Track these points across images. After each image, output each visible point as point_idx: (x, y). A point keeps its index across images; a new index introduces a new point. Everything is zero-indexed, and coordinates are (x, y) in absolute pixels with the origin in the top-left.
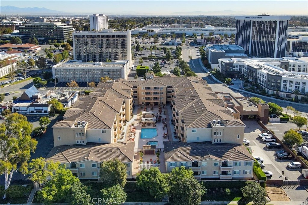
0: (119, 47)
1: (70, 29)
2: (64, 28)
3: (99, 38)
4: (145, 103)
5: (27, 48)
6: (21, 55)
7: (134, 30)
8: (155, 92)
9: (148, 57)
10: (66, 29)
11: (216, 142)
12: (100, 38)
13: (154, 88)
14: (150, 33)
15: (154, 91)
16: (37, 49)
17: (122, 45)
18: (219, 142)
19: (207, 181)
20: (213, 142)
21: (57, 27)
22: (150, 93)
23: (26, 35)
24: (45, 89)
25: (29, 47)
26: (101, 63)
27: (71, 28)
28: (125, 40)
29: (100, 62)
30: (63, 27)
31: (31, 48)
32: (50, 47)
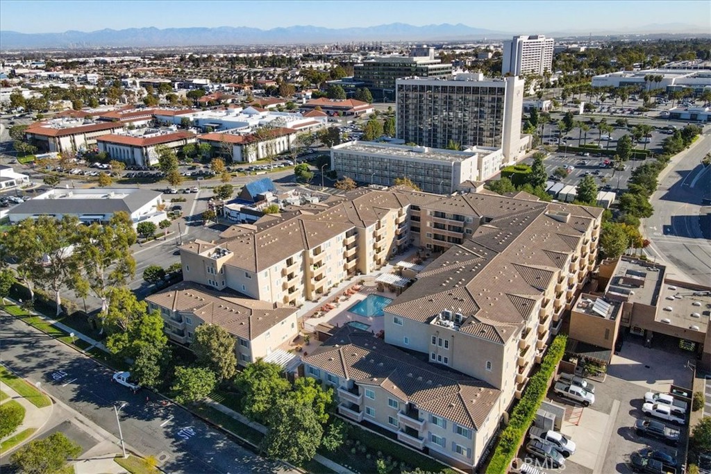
0: (486, 116)
1: (446, 71)
2: (431, 70)
3: (445, 94)
4: (433, 247)
5: (348, 109)
6: (324, 120)
7: (610, 76)
8: (454, 227)
9: (580, 146)
10: (434, 72)
11: (436, 360)
12: (448, 94)
13: (452, 217)
14: (651, 85)
15: (450, 222)
16: (365, 112)
17: (492, 112)
18: (442, 362)
19: (366, 431)
20: (431, 359)
21: (418, 66)
22: (443, 227)
23: (365, 82)
24: (307, 187)
25: (351, 105)
26: (426, 149)
27: (447, 68)
28: (500, 100)
29: (424, 147)
30: (427, 68)
31: (355, 108)
32: (390, 108)
